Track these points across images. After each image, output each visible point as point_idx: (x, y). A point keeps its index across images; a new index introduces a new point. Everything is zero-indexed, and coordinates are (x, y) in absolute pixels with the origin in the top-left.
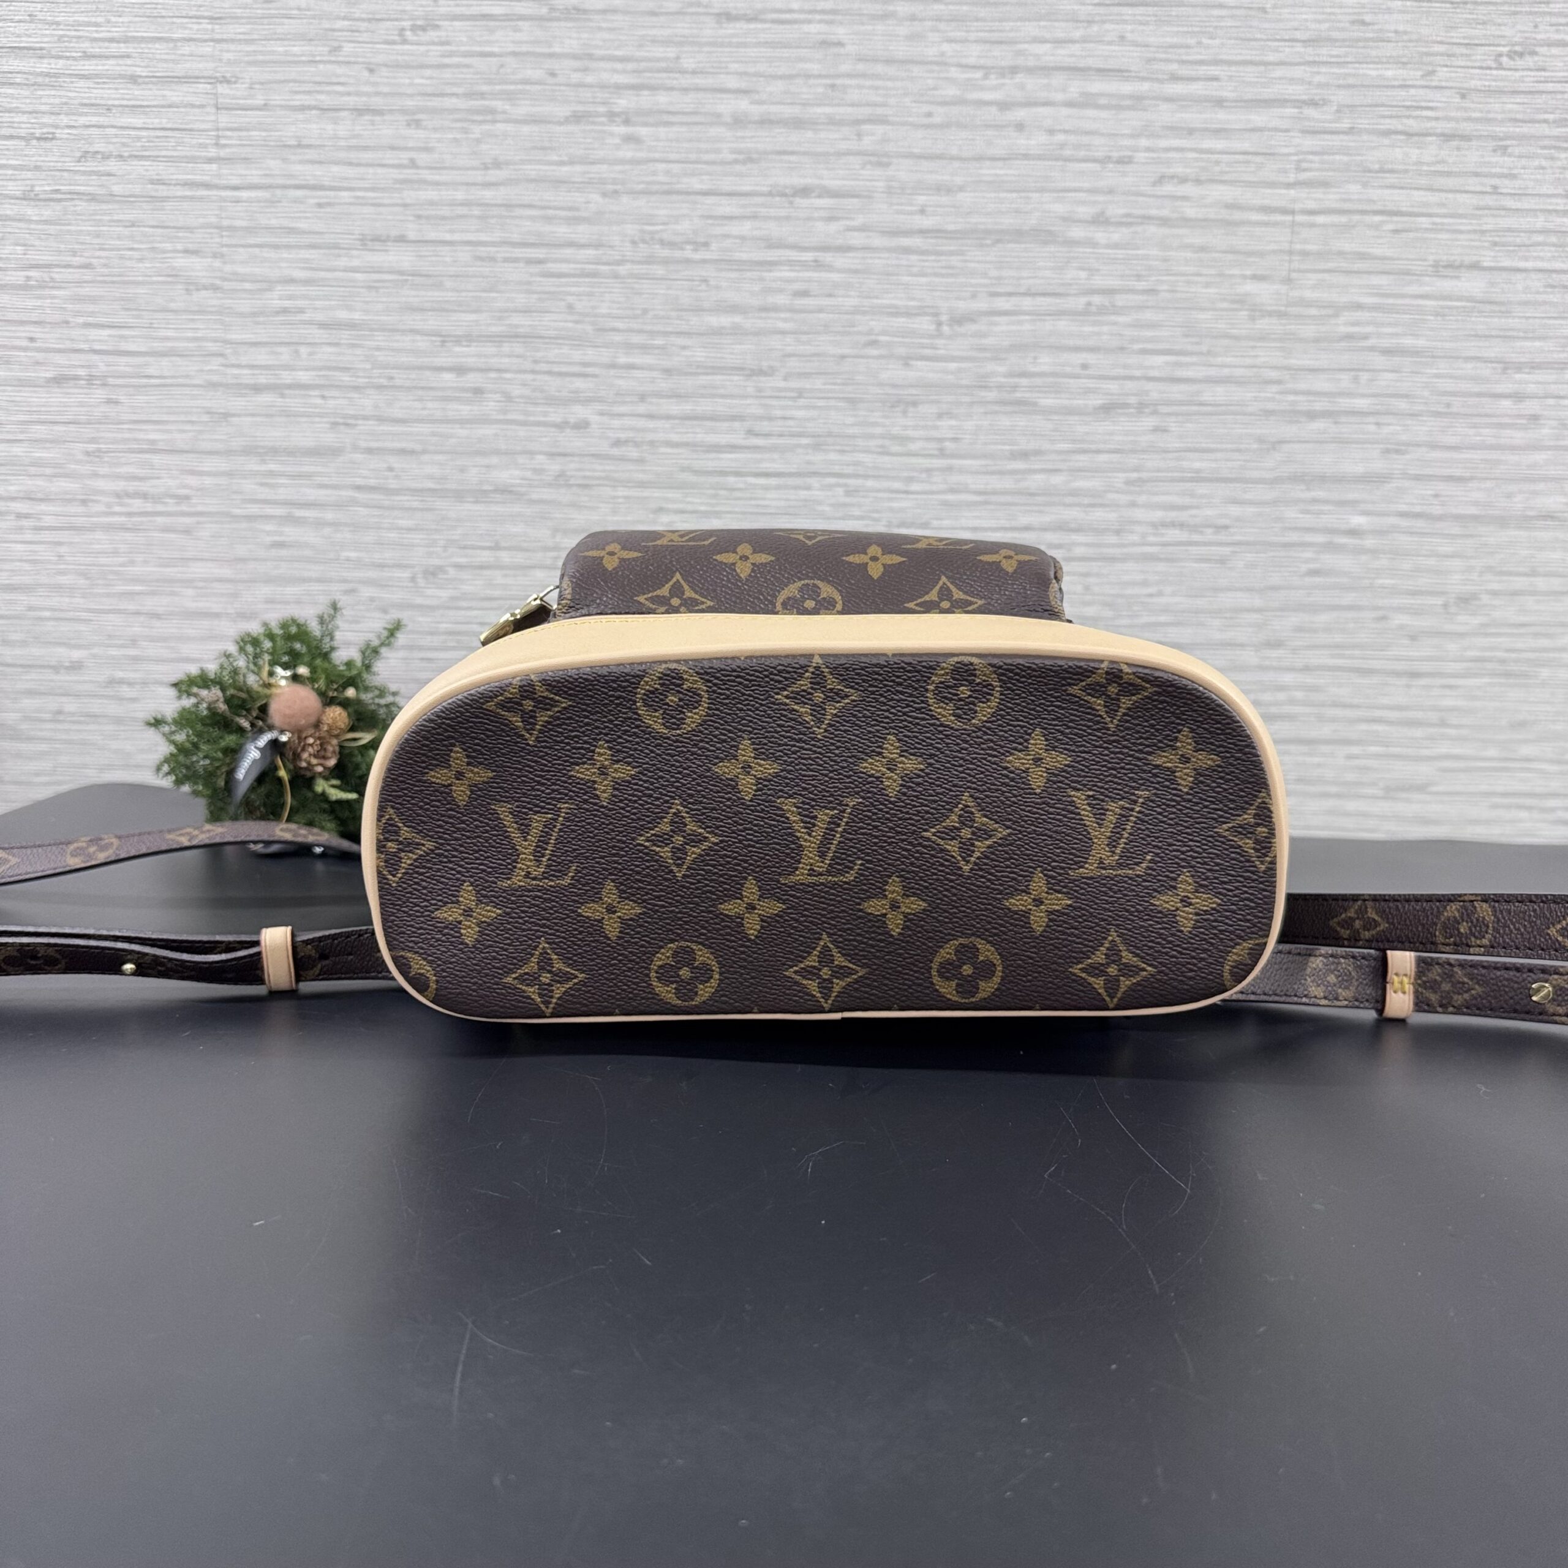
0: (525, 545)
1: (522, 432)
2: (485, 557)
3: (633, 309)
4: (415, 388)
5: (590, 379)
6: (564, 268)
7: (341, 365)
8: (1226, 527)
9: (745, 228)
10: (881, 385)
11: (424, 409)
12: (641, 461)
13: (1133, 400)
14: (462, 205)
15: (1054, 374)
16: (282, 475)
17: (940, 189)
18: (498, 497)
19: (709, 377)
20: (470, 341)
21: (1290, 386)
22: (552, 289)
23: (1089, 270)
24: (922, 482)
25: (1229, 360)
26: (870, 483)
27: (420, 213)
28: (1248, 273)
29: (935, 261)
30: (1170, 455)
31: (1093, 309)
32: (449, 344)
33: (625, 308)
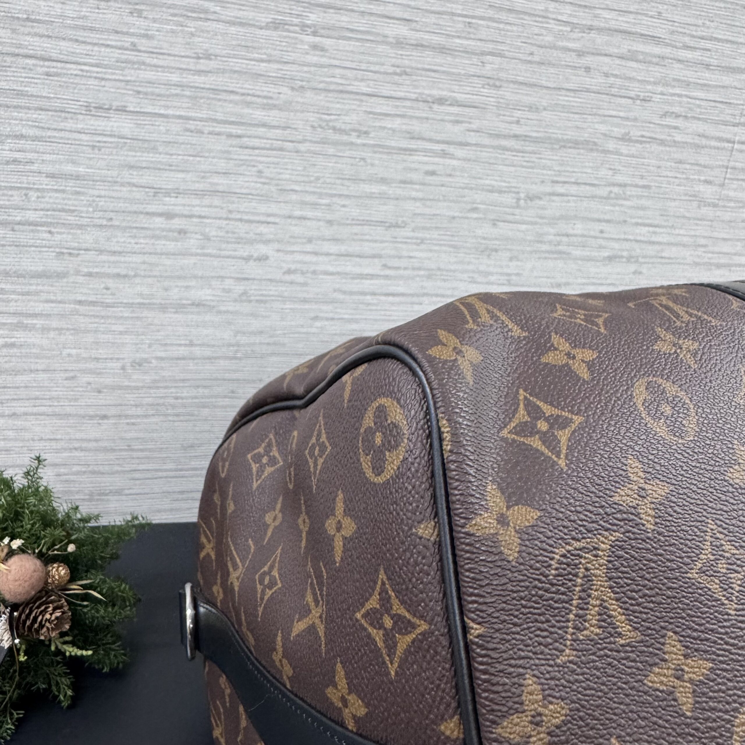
0: (213, 343)
1: (216, 262)
2: (182, 351)
3: (308, 176)
4: (131, 228)
5: (270, 225)
6: (256, 142)
7: (67, 207)
9: (397, 123)
12: (305, 284)
14: (174, 85)
15: (583, 236)
17: (531, 108)
18: (195, 309)
20: (179, 193)
21: (711, 249)
22: (247, 157)
23: (614, 169)
25: (682, 232)
27: (140, 89)
28: (702, 178)
29: (523, 157)
31: (613, 195)
32: (160, 195)
33: (303, 175)
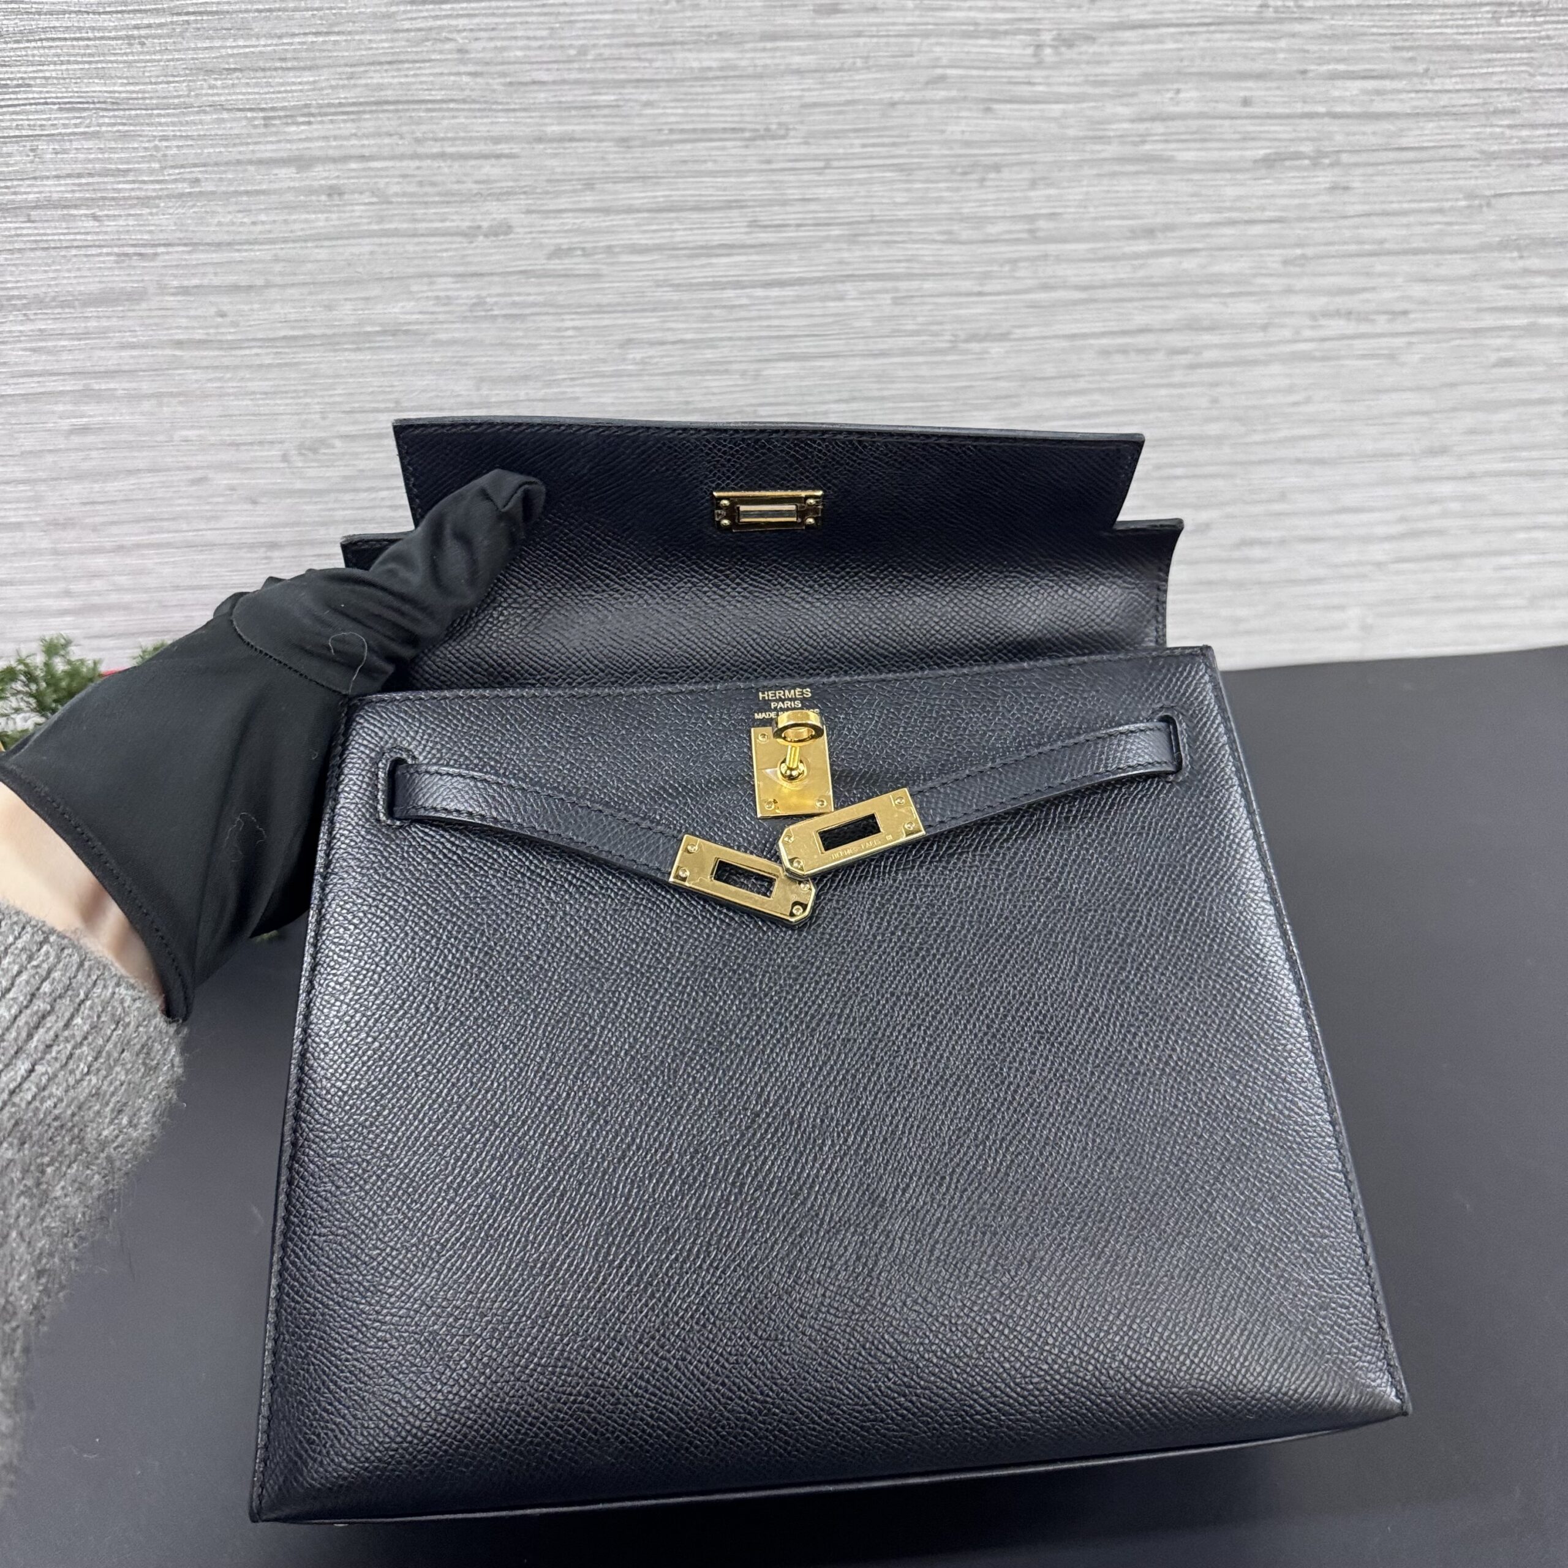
0: (438, 401)
1: (410, 246)
3: (562, 47)
4: (237, 193)
5: (504, 161)
8: (1405, 313)
10: (946, 143)
11: (254, 223)
12: (597, 276)
13: (1307, 148)
15: (1201, 115)
16: (62, 335)
18: (389, 340)
19: (689, 146)
21: (1527, 117)
22: (431, 23)
24: (1001, 278)
26: (928, 285)
30: (1346, 222)
32: (277, 122)
33: (551, 47)
